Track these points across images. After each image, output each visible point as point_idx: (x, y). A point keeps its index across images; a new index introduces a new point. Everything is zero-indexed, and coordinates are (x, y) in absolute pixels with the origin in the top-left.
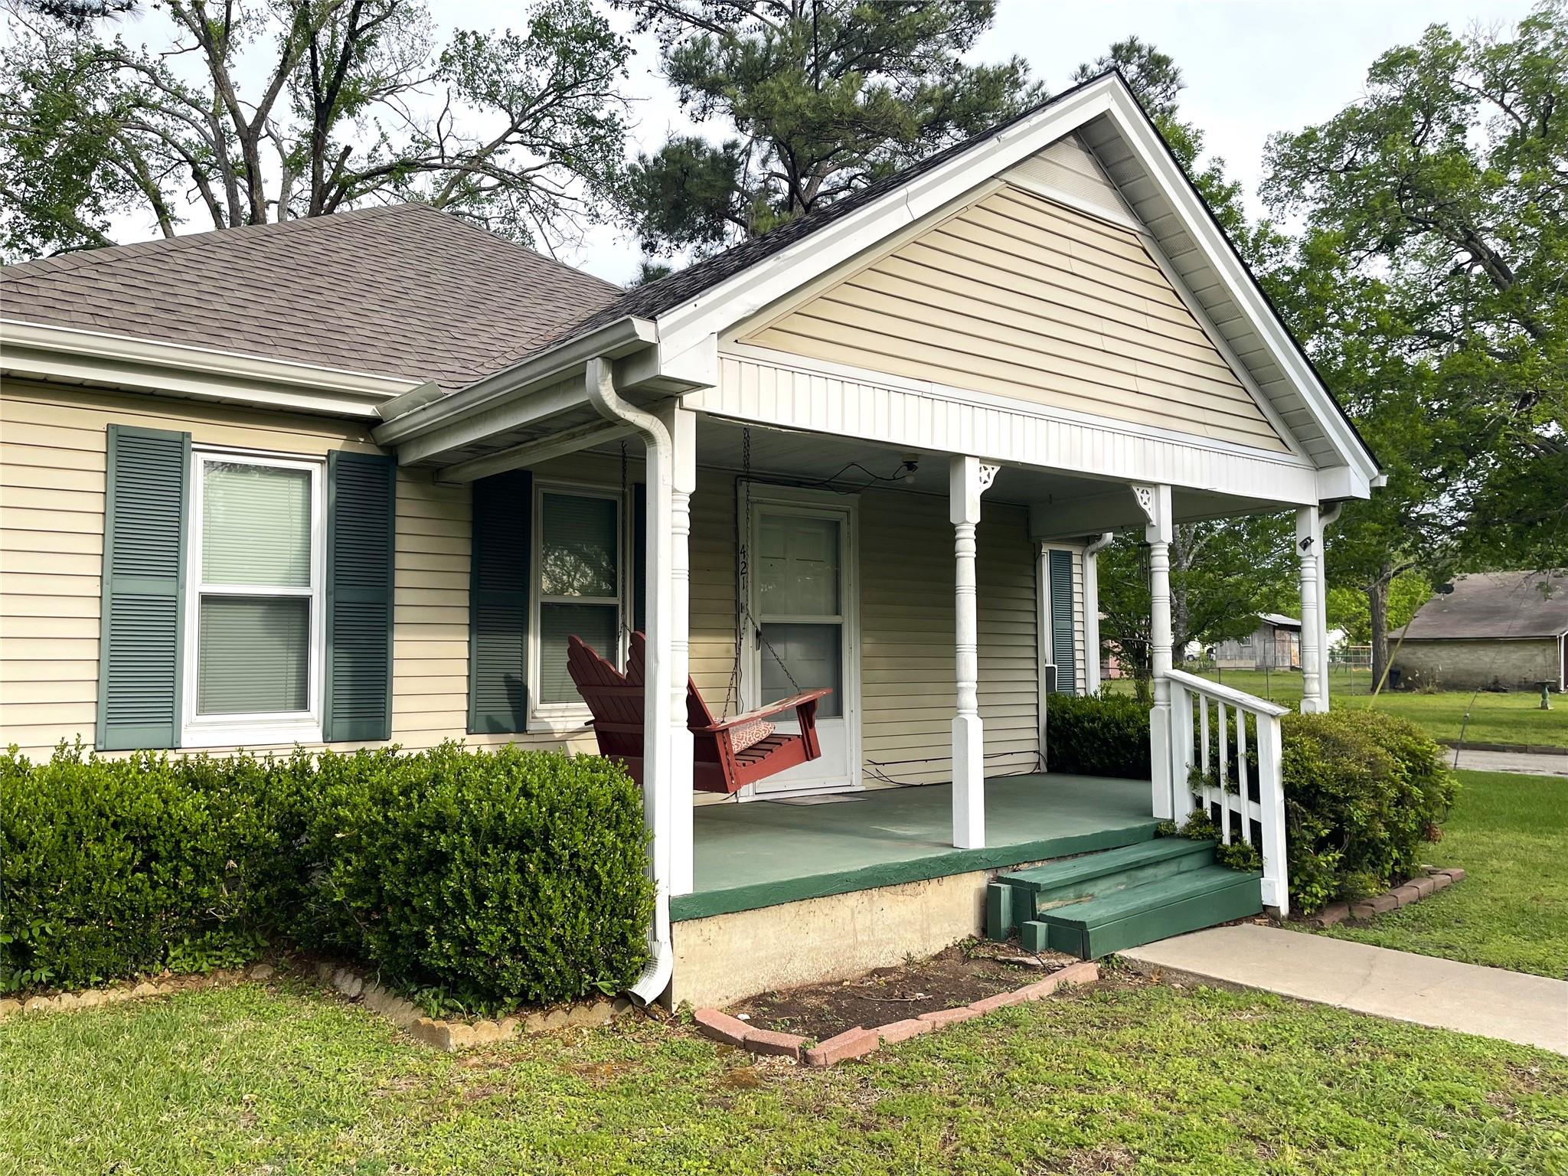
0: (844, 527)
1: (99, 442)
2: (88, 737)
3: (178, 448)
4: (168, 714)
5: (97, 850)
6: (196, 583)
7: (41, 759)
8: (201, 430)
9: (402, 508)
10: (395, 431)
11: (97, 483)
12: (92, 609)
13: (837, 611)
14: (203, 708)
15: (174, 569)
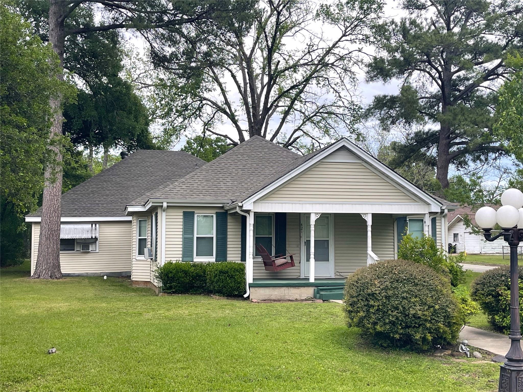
0: (329, 218)
1: (182, 214)
2: (181, 259)
3: (193, 213)
4: (192, 256)
5: (180, 274)
6: (196, 236)
7: (174, 262)
8: (196, 211)
9: (229, 221)
10: (227, 208)
11: (182, 220)
12: (181, 240)
13: (328, 238)
14: (197, 256)
15: (193, 234)
